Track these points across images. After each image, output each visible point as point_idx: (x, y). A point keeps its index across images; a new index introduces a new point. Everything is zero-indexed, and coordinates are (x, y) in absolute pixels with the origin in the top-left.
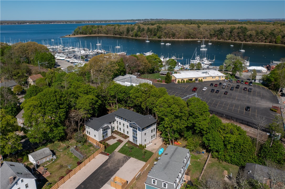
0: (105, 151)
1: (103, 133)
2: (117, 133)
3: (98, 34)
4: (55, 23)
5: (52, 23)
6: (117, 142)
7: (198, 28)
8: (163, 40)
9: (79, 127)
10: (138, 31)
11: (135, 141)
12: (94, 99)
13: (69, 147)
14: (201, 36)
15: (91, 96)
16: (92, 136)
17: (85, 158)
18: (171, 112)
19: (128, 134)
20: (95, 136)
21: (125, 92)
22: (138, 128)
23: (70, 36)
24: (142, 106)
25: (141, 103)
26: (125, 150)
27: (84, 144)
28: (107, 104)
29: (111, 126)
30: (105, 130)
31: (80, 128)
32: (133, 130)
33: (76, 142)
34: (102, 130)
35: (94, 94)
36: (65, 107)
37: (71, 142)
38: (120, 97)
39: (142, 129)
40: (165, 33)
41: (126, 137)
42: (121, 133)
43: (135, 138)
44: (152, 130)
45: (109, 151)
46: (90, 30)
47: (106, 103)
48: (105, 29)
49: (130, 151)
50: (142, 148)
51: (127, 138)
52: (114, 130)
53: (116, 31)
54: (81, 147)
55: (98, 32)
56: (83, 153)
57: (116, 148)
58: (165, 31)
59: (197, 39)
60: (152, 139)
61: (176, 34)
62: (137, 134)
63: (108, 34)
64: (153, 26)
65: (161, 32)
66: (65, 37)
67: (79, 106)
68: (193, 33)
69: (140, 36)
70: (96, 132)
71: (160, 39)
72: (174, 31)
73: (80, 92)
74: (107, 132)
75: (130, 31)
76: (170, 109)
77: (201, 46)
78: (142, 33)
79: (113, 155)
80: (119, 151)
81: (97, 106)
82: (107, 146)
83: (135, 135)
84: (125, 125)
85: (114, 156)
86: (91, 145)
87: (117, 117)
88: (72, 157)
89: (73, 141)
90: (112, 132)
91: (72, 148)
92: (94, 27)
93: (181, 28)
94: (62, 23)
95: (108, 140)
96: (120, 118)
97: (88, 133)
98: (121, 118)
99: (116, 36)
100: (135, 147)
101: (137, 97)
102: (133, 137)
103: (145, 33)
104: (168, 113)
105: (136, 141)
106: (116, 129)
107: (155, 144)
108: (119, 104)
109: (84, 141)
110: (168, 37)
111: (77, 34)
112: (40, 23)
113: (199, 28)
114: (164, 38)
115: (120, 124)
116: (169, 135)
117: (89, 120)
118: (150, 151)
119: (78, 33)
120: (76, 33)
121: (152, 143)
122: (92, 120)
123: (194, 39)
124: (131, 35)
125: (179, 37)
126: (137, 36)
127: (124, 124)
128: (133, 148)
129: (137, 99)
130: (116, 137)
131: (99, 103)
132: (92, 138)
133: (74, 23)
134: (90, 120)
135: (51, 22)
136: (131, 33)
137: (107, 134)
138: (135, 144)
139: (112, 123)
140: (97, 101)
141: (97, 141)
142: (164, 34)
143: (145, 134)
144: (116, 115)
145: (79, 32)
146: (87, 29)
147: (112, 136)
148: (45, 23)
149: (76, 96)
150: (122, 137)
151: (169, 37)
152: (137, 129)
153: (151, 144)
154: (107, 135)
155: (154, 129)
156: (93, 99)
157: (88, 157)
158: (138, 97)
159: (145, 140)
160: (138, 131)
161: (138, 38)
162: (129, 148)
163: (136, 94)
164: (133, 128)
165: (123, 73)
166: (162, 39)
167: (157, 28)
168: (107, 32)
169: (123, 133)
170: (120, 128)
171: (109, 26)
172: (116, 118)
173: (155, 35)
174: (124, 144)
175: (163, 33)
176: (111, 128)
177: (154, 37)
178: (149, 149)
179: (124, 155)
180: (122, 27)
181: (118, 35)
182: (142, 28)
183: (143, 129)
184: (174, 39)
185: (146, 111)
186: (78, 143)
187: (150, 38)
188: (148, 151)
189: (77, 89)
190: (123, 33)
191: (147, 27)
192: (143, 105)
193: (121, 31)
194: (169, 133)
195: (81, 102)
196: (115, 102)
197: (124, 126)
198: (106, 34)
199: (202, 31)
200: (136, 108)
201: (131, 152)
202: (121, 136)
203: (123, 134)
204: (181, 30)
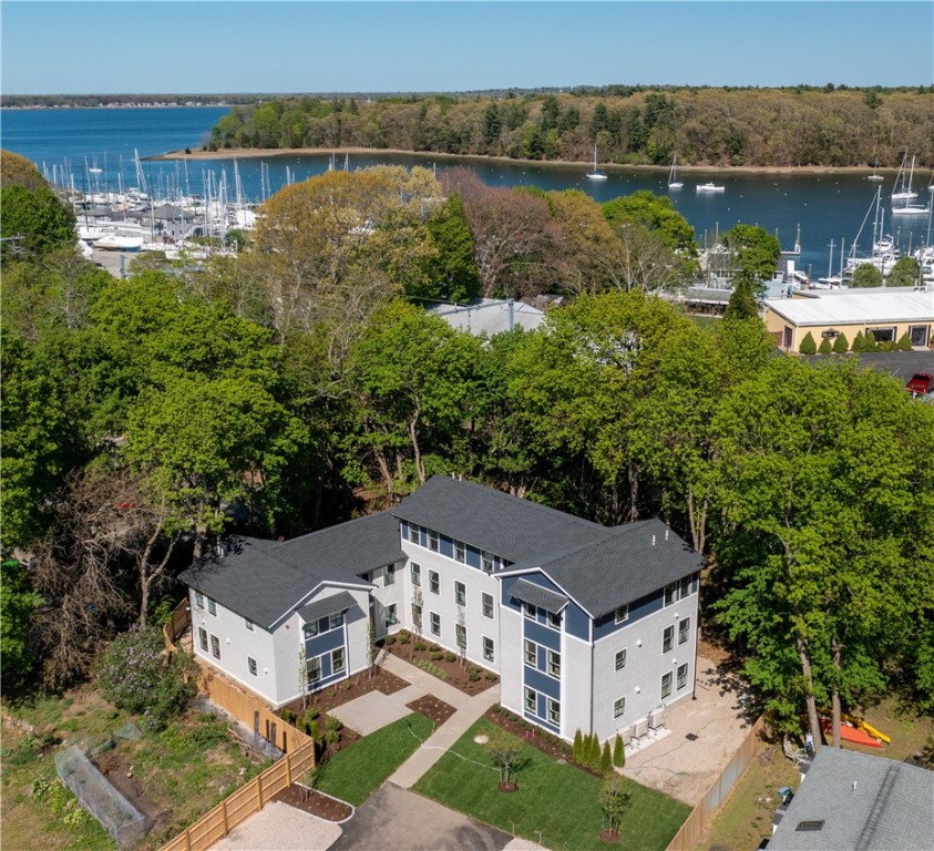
0: (317, 780)
1: (311, 649)
2: (415, 650)
3: (337, 146)
4: (124, 106)
5: (110, 106)
6: (410, 711)
7: (867, 107)
8: (678, 172)
9: (145, 601)
10: (545, 127)
11: (542, 713)
12: (255, 408)
13: (59, 741)
14: (887, 150)
15: (231, 387)
16: (230, 666)
17: (160, 829)
18: (839, 483)
19: (491, 659)
20: (253, 666)
21: (477, 367)
22: (572, 608)
23: (188, 152)
24: (597, 459)
25: (590, 436)
26: (470, 775)
27: (164, 727)
28: (349, 456)
29: (372, 599)
30: (326, 626)
31: (150, 612)
32: (531, 630)
33: (110, 708)
34: (302, 622)
35: (259, 371)
36: (31, 448)
37: (75, 708)
38: (435, 403)
39: (597, 623)
40: (691, 133)
41: (477, 680)
42: (439, 649)
43: (542, 685)
44: (668, 633)
45: (345, 783)
46: (294, 123)
47: (341, 451)
48: (374, 121)
49: (501, 788)
50: (597, 767)
51: (482, 689)
52: (393, 631)
53: (428, 131)
54: (144, 742)
55: (338, 135)
56: (152, 789)
57: (403, 758)
58: (693, 124)
59: (862, 168)
60: (669, 701)
61: (751, 139)
62: (557, 658)
63: (386, 147)
64: (624, 102)
65: (667, 130)
66: (167, 159)
67: (142, 446)
68: (842, 134)
69: (558, 154)
70: (258, 641)
71: (665, 164)
72: (740, 125)
73: (160, 357)
74: (338, 638)
75: (505, 128)
76: (829, 457)
77: (894, 197)
78: (568, 135)
79: (372, 813)
80: (420, 788)
81: (281, 459)
82: (332, 747)
83: (542, 666)
84: (467, 597)
85: (385, 823)
86: (217, 733)
87: (415, 539)
88: (66, 820)
89: (90, 702)
90: (380, 644)
91: (74, 753)
92: (315, 110)
93: (778, 111)
94: (160, 102)
95: (342, 702)
96: (434, 547)
97: (205, 643)
98: (442, 540)
99: (430, 153)
100: (539, 757)
101: (556, 394)
102: (531, 677)
103: (584, 138)
104: (810, 488)
105: (549, 707)
106: (409, 626)
107: (691, 737)
108: (434, 459)
109: (163, 703)
110: (704, 156)
111: (228, 146)
112: (51, 105)
113: (873, 108)
114: (683, 160)
115: (435, 588)
116: (807, 670)
117: (214, 552)
118: (660, 786)
119: (231, 141)
120: (223, 142)
121: (668, 732)
122: (238, 550)
123: (846, 169)
124: (509, 148)
125: (763, 158)
126: (542, 150)
127: (461, 588)
128: (527, 763)
129: (561, 405)
130: (406, 678)
131: (294, 442)
132: (232, 681)
133: (220, 104)
134: (220, 551)
135: (106, 100)
136: (506, 135)
137: (337, 655)
138: (539, 732)
139: (380, 580)
140: (276, 427)
141: (269, 705)
142: (687, 142)
143: (620, 657)
144: (405, 523)
145: (238, 135)
146: (279, 118)
147: (376, 670)
148: (77, 106)
149: (122, 381)
150: (448, 680)
151: (709, 157)
152: (556, 620)
153: (662, 733)
154: (340, 662)
155: (683, 625)
156: (246, 408)
157: (184, 824)
158: (567, 395)
159: (619, 704)
160: (564, 636)
161: (544, 162)
162: (496, 765)
163: (556, 372)
164: (531, 610)
165: (463, 290)
166: (673, 167)
167: (650, 109)
168: (385, 134)
169: (455, 650)
170: (436, 618)
171: (393, 106)
172: (407, 545)
173: (635, 147)
174: (461, 731)
175: (681, 135)
176: (367, 612)
177: (632, 156)
178: (645, 773)
179: (459, 819)
180: (460, 106)
181: (440, 149)
182: (565, 110)
183: (604, 623)
184: (740, 165)
185: (616, 506)
186: (123, 712)
187: (611, 164)
188: (644, 788)
189: (143, 336)
190: (468, 138)
191: (593, 106)
192: (605, 452)
193: (456, 129)
194: (808, 654)
195: (155, 421)
196: (406, 441)
197: (460, 601)
198: (379, 147)
199: (892, 122)
200: (546, 483)
201: (513, 797)
202: (441, 670)
203: (453, 659)
204: (775, 120)
